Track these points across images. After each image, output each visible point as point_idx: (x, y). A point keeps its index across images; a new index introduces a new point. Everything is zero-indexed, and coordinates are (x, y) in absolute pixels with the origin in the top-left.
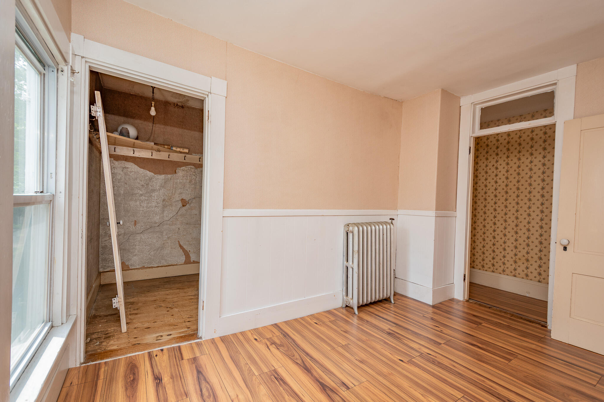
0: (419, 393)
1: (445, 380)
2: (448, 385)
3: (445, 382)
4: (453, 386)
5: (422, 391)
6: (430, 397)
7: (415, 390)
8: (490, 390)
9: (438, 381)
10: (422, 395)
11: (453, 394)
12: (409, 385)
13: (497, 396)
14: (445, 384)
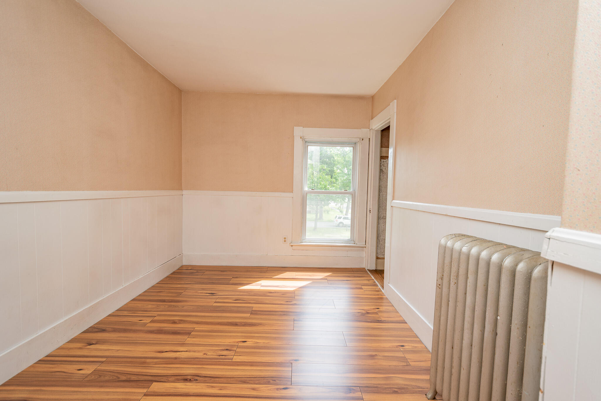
0: (260, 343)
1: (252, 365)
2: (247, 362)
3: (251, 364)
4: (243, 363)
5: (260, 345)
6: (253, 345)
7: (264, 343)
8: (213, 382)
9: (256, 361)
10: (258, 343)
11: (240, 356)
12: (270, 344)
13: (206, 379)
14: (250, 361)
